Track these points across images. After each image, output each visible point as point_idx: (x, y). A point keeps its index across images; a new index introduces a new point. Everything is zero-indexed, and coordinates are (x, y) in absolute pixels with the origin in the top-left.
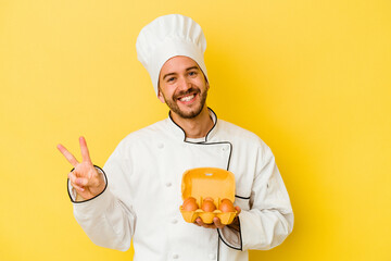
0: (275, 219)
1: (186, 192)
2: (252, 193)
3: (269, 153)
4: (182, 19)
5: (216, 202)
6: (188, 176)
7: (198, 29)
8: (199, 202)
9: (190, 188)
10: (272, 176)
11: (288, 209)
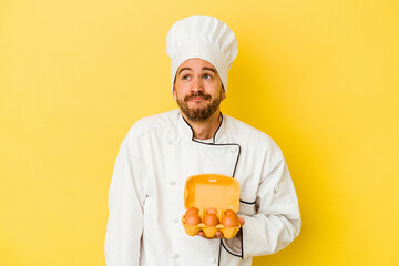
0: (281, 226)
1: (189, 200)
2: (258, 198)
3: (279, 156)
4: (216, 22)
5: (219, 215)
6: (191, 182)
7: (231, 37)
8: (201, 214)
9: (194, 194)
10: (281, 180)
11: (296, 215)
